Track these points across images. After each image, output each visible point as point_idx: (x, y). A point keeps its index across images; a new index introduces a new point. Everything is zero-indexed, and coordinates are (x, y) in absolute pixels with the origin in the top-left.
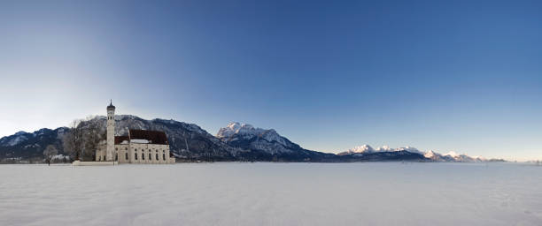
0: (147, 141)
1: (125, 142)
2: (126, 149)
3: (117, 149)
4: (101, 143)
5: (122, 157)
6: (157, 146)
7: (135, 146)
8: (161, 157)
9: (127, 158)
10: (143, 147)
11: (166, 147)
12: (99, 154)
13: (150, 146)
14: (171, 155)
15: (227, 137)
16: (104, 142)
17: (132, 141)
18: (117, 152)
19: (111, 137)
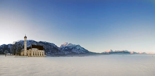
0: (37, 49)
1: (30, 49)
2: (30, 52)
4: (22, 50)
6: (40, 51)
7: (33, 51)
8: (42, 55)
9: (30, 55)
10: (36, 51)
11: (43, 51)
12: (22, 53)
13: (38, 51)
14: (45, 54)
15: (63, 48)
16: (23, 49)
17: (32, 49)
18: (28, 53)
19: (25, 48)
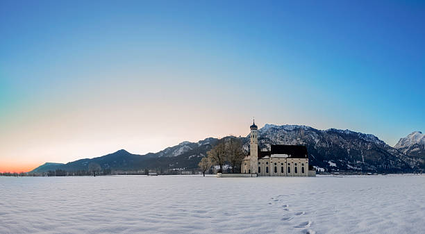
0: (287, 156)
1: (266, 157)
2: (267, 163)
3: (259, 163)
4: (246, 158)
5: (263, 170)
6: (296, 160)
7: (275, 161)
8: (299, 170)
9: (267, 172)
10: (283, 161)
11: (305, 161)
12: (245, 168)
13: (290, 160)
14: (310, 168)
15: (406, 148)
16: (249, 157)
17: (272, 156)
18: (260, 166)
19: (254, 153)
